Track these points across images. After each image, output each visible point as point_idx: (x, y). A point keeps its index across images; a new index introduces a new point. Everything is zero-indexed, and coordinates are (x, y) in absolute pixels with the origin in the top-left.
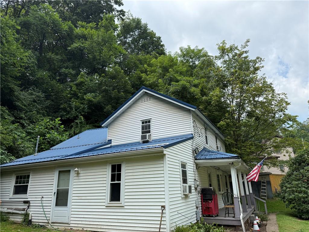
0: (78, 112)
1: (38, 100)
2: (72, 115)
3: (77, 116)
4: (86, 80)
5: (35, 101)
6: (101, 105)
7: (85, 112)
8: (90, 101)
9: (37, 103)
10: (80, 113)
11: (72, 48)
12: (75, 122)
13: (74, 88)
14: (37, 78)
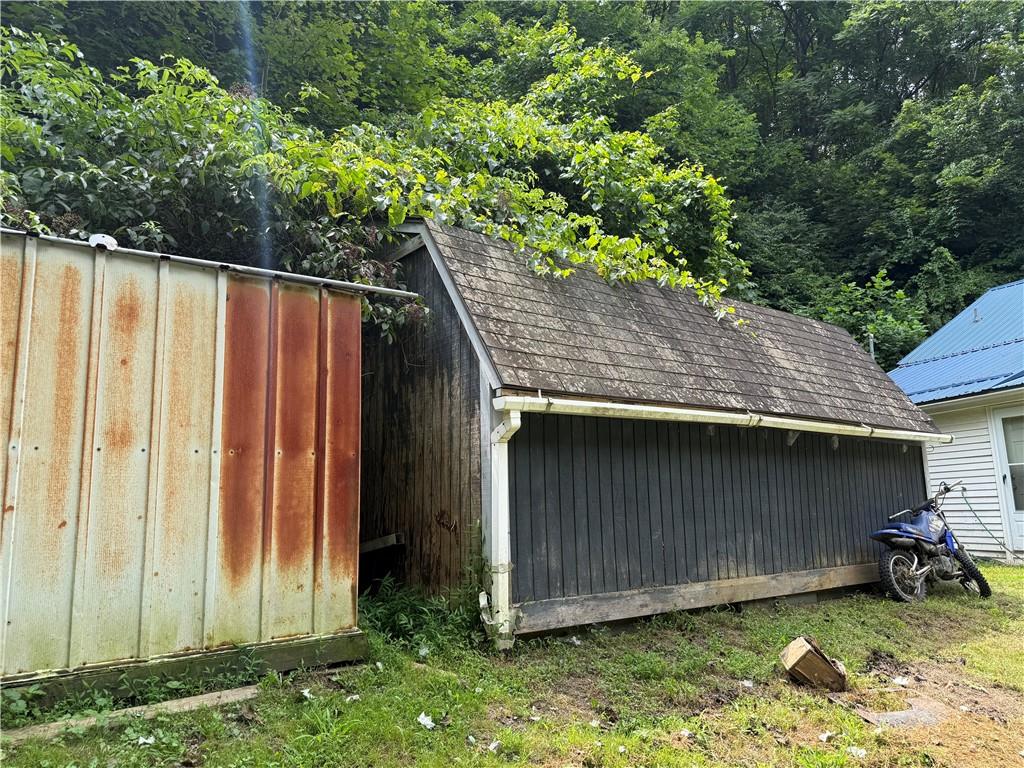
0: (924, 237)
1: (795, 234)
2: (907, 251)
3: (927, 251)
4: (926, 122)
5: (786, 239)
6: (1006, 192)
7: (952, 231)
8: (961, 189)
9: (794, 242)
10: (932, 237)
11: (849, 32)
12: (922, 271)
13: (891, 162)
14: (772, 170)
